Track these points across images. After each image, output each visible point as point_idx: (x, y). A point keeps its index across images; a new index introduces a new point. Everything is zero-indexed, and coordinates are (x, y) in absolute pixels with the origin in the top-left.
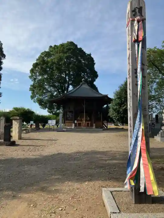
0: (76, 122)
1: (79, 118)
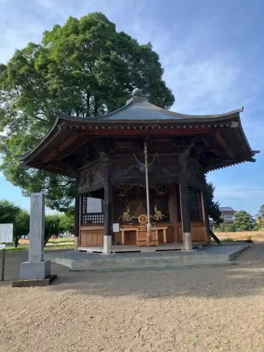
0: (116, 228)
1: (126, 215)
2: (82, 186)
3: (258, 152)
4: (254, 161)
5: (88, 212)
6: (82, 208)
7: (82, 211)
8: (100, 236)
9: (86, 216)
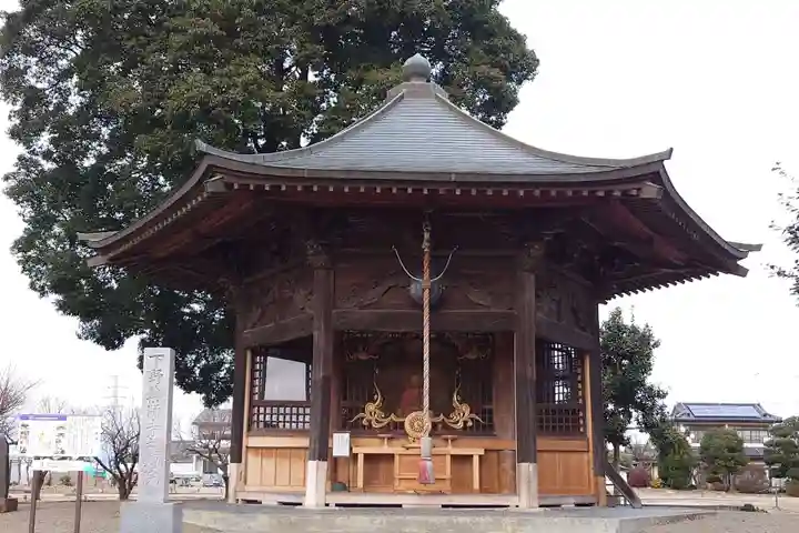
1: (372, 412)
2: (253, 327)
3: (758, 248)
4: (742, 272)
5: (267, 397)
6: (252, 386)
7: (252, 394)
8: (297, 466)
9: (262, 410)
